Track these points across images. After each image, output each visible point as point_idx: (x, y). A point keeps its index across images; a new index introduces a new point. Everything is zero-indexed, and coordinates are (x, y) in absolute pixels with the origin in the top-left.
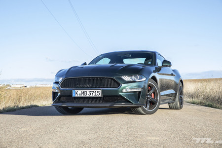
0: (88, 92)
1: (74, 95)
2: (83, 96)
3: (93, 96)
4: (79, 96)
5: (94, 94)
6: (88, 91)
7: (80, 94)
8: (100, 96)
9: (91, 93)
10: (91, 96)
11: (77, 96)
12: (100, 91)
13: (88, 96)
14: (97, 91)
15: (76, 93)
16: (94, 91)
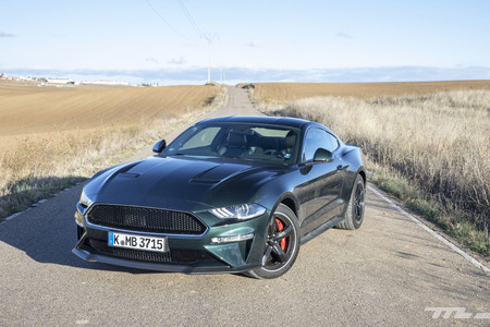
0: (139, 239)
1: (111, 243)
2: (128, 246)
3: (149, 248)
4: (120, 245)
5: (151, 244)
6: (138, 237)
7: (122, 243)
8: (162, 250)
9: (146, 243)
10: (145, 248)
11: (116, 245)
12: (163, 241)
13: (138, 247)
14: (156, 239)
15: (116, 239)
16: (152, 239)
